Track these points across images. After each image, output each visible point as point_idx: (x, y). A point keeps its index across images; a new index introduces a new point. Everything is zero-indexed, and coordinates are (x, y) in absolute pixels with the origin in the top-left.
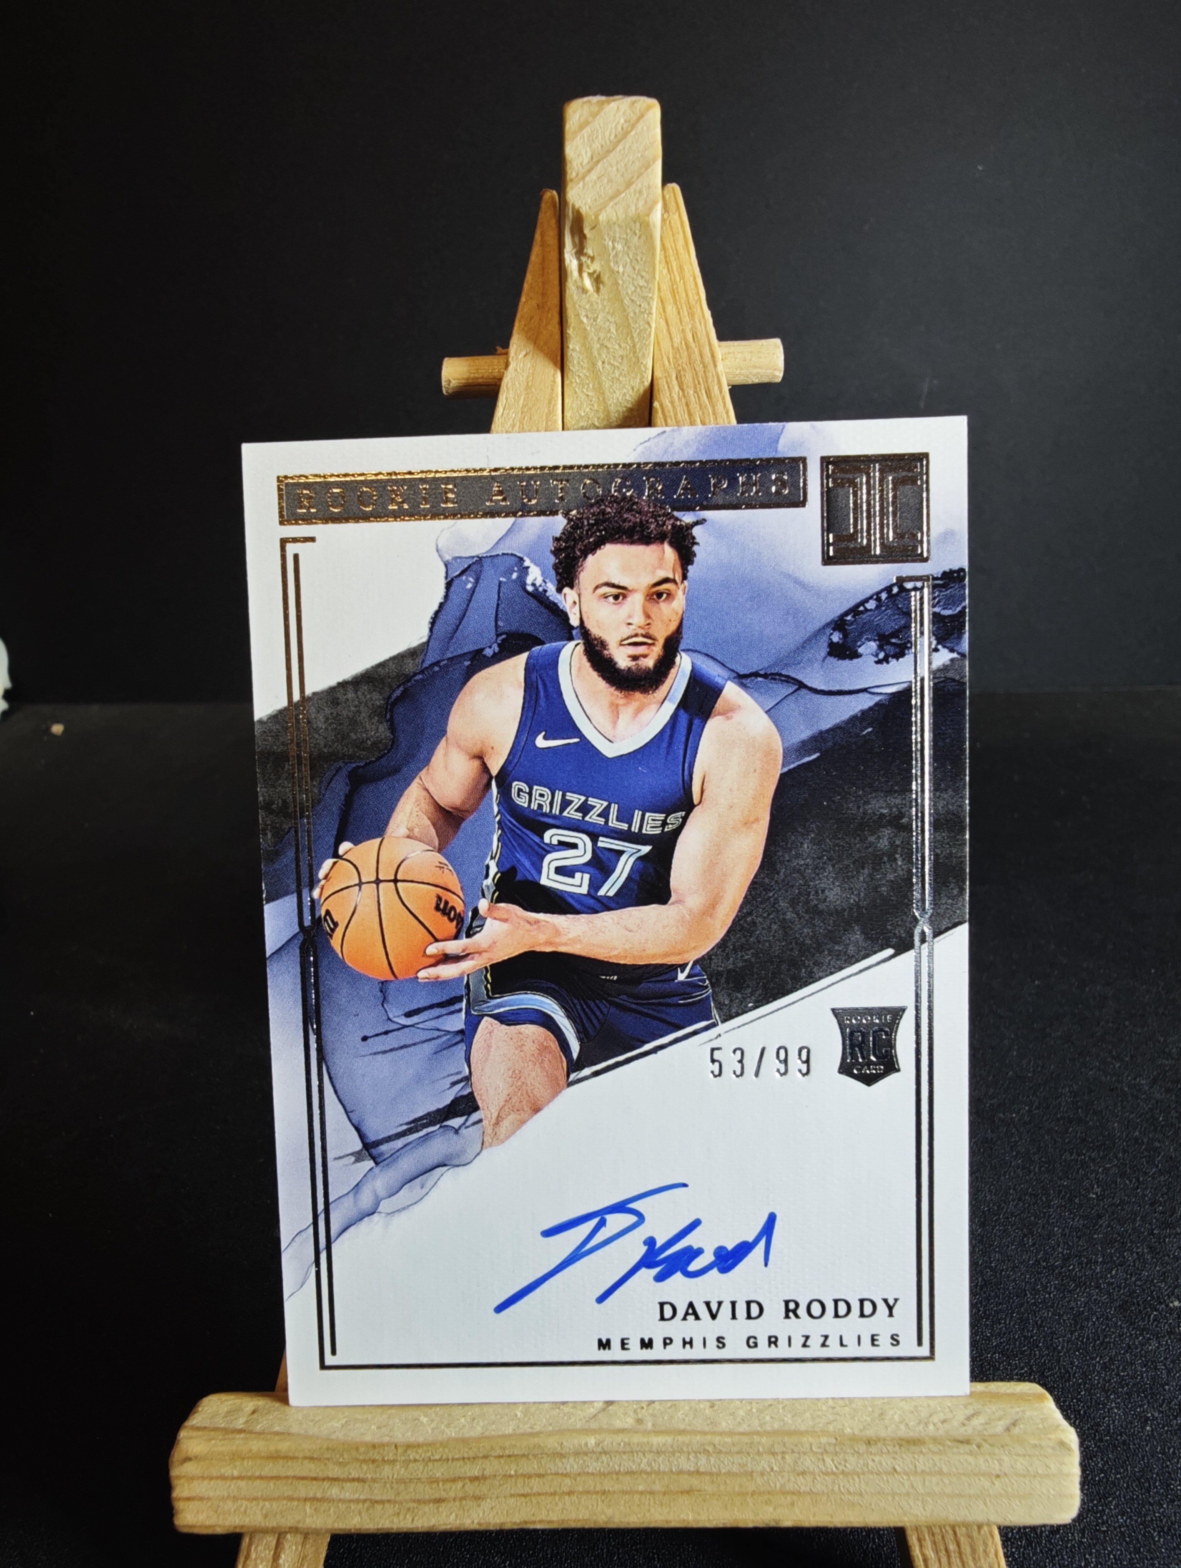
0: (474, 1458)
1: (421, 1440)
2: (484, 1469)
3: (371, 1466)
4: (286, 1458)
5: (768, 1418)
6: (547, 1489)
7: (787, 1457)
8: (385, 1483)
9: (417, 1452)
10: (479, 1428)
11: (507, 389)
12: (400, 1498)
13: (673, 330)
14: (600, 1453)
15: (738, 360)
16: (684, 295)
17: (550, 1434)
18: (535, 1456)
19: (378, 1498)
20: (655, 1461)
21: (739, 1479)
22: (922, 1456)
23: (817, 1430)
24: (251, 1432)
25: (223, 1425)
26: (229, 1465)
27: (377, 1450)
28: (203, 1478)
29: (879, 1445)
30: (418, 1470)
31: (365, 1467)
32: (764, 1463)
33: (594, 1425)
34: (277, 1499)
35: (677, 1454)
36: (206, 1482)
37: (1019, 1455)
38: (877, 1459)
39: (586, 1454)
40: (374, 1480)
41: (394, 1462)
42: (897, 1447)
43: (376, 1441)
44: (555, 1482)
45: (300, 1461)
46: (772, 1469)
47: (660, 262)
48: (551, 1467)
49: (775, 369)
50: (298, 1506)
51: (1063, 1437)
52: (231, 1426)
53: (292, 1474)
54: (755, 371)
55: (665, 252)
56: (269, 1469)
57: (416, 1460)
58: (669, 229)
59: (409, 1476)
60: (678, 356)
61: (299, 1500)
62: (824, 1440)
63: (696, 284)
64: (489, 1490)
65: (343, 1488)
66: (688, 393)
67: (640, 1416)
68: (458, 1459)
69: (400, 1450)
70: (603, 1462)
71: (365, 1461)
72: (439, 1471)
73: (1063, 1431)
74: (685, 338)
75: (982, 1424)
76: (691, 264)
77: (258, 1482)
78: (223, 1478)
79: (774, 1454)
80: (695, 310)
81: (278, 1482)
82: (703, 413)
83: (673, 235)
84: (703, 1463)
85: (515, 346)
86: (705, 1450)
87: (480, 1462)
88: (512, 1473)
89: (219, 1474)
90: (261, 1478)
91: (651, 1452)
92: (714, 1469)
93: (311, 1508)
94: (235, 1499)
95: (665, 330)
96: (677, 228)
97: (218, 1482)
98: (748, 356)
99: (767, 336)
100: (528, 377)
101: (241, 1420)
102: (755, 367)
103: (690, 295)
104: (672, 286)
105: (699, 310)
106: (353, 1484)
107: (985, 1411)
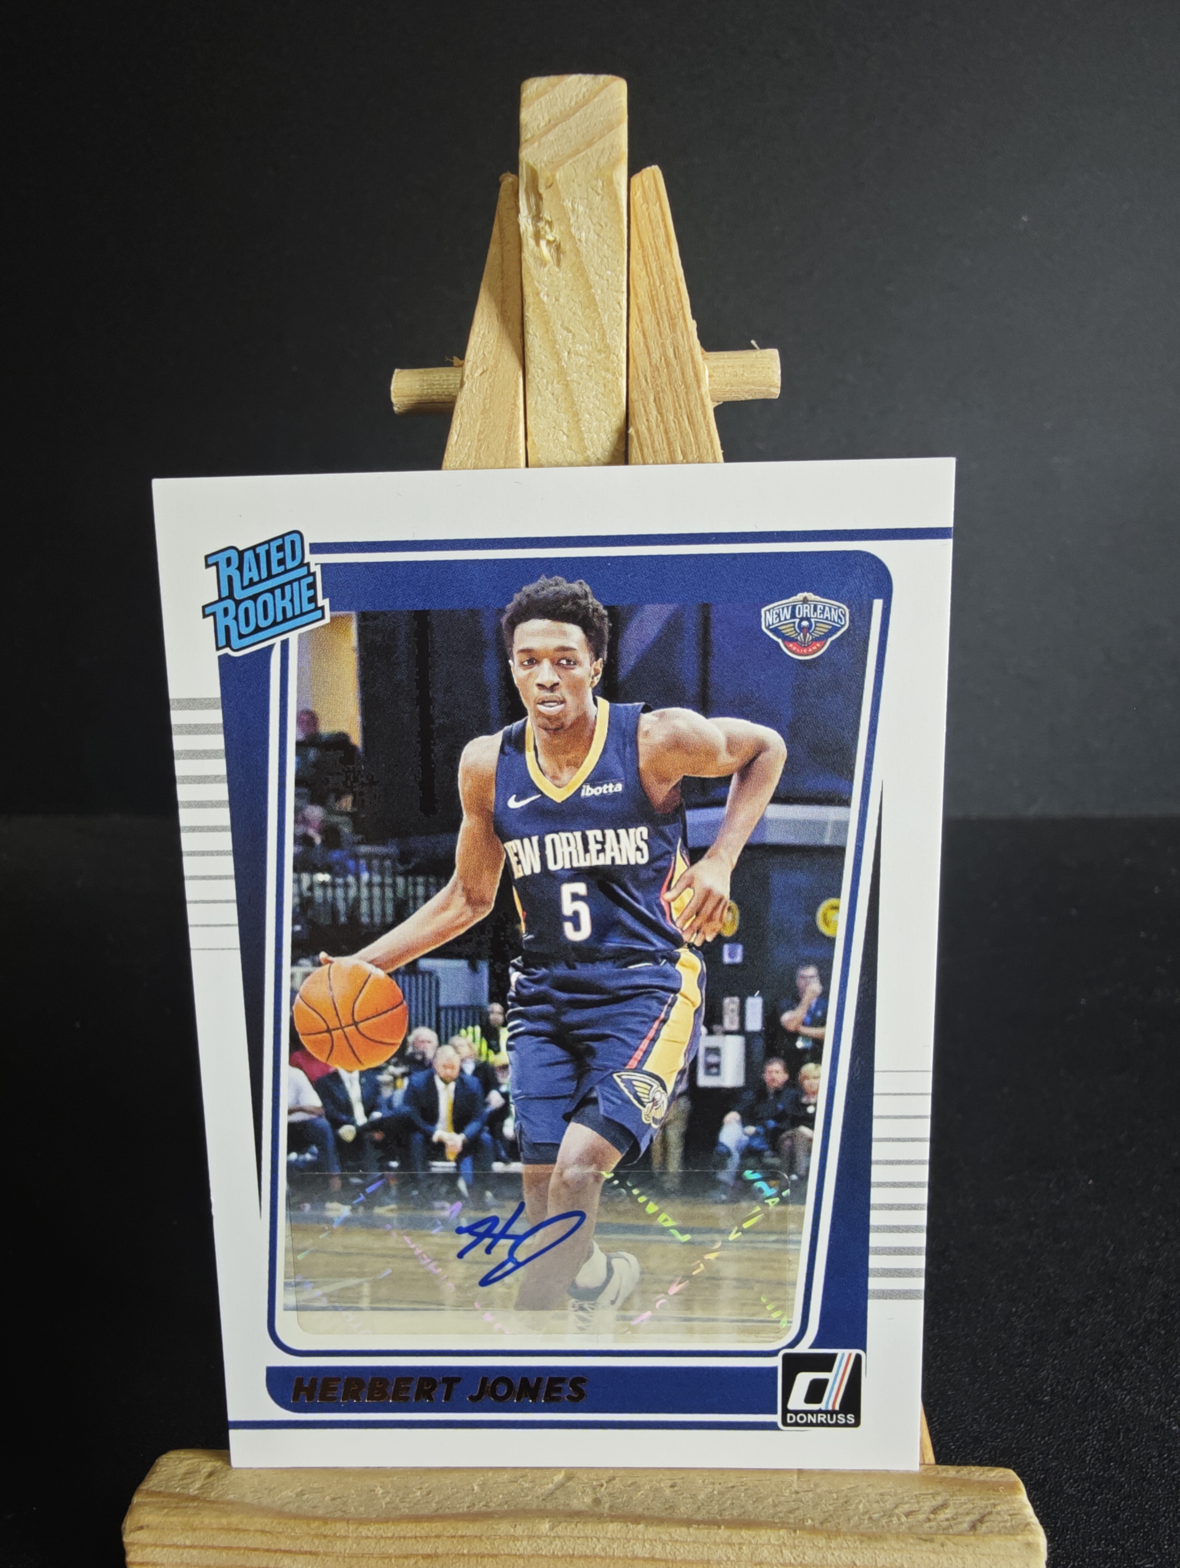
0: (426, 1537)
1: (374, 1516)
2: (437, 1548)
3: (323, 1541)
4: (237, 1530)
5: (729, 1502)
7: (744, 1548)
8: (338, 1557)
9: (369, 1530)
10: (434, 1505)
11: (462, 412)
13: (651, 344)
14: (554, 1537)
15: (728, 375)
16: (664, 303)
17: (503, 1515)
18: (488, 1538)
20: (609, 1546)
21: (695, 1566)
22: (883, 1552)
23: (777, 1521)
24: (205, 1501)
25: (178, 1490)
26: (182, 1534)
27: (328, 1526)
28: (156, 1545)
29: (839, 1540)
30: (371, 1546)
31: (317, 1542)
32: (720, 1553)
33: (549, 1506)
35: (632, 1542)
36: (158, 1550)
37: (984, 1555)
38: (836, 1554)
39: (539, 1537)
40: (326, 1554)
41: (346, 1537)
42: (858, 1543)
43: (328, 1516)
44: (508, 1563)
45: (252, 1534)
46: (729, 1559)
47: (637, 263)
48: (504, 1549)
49: (771, 386)
51: (1030, 1538)
52: (186, 1491)
53: (245, 1545)
54: (747, 388)
55: (643, 251)
56: (222, 1540)
57: (367, 1537)
58: (648, 223)
59: (362, 1552)
60: (656, 374)
62: (782, 1532)
63: (679, 289)
66: (667, 418)
67: (598, 1495)
68: (410, 1537)
69: (352, 1528)
70: (556, 1546)
71: (316, 1536)
72: (391, 1549)
73: (1032, 1532)
74: (664, 354)
75: (947, 1520)
77: (210, 1551)
78: (177, 1546)
79: (730, 1544)
80: (676, 320)
81: (231, 1552)
82: (684, 443)
84: (658, 1552)
85: (470, 363)
86: (660, 1538)
87: (432, 1540)
88: (465, 1552)
89: (171, 1543)
90: (213, 1547)
91: (605, 1538)
92: (670, 1557)
95: (642, 344)
96: (658, 222)
97: (171, 1549)
98: (740, 371)
99: (763, 346)
100: (485, 399)
101: (198, 1485)
102: (748, 383)
103: (672, 302)
104: (651, 291)
105: (681, 321)
106: (305, 1556)
107: (951, 1502)
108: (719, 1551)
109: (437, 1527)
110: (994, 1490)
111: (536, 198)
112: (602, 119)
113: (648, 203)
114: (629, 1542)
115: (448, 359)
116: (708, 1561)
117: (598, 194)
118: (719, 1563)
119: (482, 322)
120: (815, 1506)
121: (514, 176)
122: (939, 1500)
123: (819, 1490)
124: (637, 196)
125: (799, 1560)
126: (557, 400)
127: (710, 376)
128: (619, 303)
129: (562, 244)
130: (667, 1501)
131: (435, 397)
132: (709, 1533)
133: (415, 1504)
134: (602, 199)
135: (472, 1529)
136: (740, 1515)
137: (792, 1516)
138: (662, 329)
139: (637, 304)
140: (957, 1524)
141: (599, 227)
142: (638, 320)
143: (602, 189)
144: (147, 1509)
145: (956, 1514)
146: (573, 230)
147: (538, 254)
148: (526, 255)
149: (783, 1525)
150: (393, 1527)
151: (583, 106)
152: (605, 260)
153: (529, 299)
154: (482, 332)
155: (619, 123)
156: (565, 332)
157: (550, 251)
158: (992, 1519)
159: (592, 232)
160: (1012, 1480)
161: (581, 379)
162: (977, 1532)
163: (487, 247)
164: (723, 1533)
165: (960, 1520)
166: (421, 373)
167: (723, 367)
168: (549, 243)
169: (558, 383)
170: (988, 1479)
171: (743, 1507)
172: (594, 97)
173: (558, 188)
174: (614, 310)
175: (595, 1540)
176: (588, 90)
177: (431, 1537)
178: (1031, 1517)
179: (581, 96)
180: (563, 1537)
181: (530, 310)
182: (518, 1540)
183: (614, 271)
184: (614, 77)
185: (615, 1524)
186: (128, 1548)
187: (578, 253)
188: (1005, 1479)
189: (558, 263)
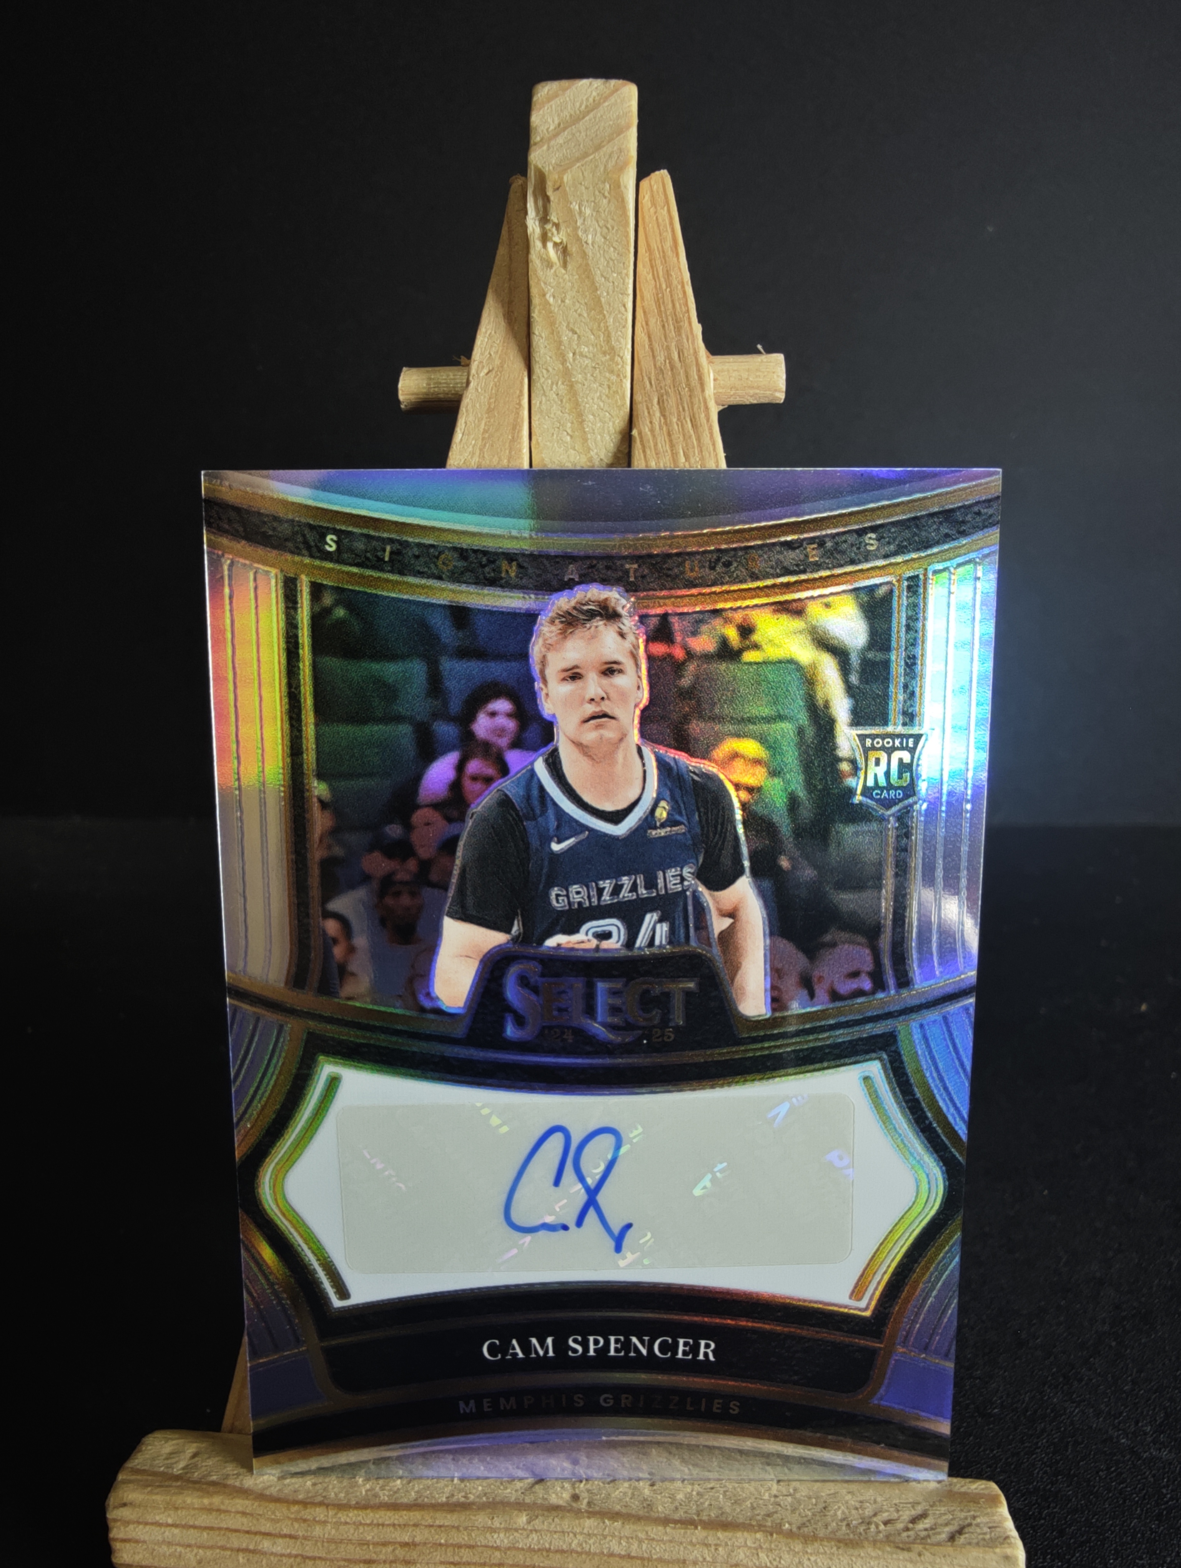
0: (405, 1525)
1: (354, 1502)
2: (415, 1536)
3: (302, 1525)
4: (218, 1510)
5: (707, 1503)
6: (476, 1559)
7: (720, 1549)
8: (317, 1541)
9: (347, 1516)
10: (413, 1494)
11: (467, 411)
12: (331, 1556)
13: (656, 346)
14: (531, 1531)
15: (732, 379)
16: (670, 306)
17: (482, 1507)
18: (466, 1529)
19: (310, 1554)
20: (586, 1542)
21: (670, 1565)
22: (859, 1559)
23: (754, 1523)
24: (189, 1481)
25: (162, 1469)
26: (164, 1512)
27: (308, 1510)
28: (139, 1523)
29: (816, 1545)
30: (350, 1532)
31: (296, 1525)
32: (696, 1553)
33: (527, 1500)
34: (211, 1547)
35: (609, 1538)
36: (141, 1527)
38: (813, 1558)
39: (516, 1530)
40: (305, 1538)
41: (325, 1522)
42: (835, 1548)
43: (309, 1500)
44: (485, 1554)
45: (233, 1515)
46: (705, 1559)
47: (644, 266)
48: (481, 1540)
49: (776, 390)
50: (230, 1556)
51: (1009, 1551)
52: (170, 1471)
53: (225, 1526)
54: (752, 392)
55: (651, 254)
56: (204, 1520)
58: (656, 226)
59: (340, 1537)
60: (661, 376)
61: (232, 1550)
62: (759, 1535)
63: (684, 293)
64: (419, 1555)
65: (275, 1543)
66: (671, 421)
67: (577, 1491)
68: (388, 1525)
69: (331, 1513)
70: (533, 1539)
71: (296, 1520)
72: (370, 1535)
73: (1010, 1545)
74: (669, 357)
75: (926, 1530)
76: (680, 269)
77: (192, 1531)
79: (707, 1545)
80: (682, 324)
81: (211, 1532)
82: (687, 445)
83: (660, 235)
84: (634, 1549)
85: (476, 363)
86: (637, 1536)
87: (410, 1529)
88: (443, 1541)
89: (154, 1521)
90: (194, 1527)
91: (581, 1533)
92: (646, 1555)
93: (243, 1558)
94: (170, 1544)
95: (647, 346)
96: (665, 226)
97: (153, 1527)
98: (745, 375)
99: (769, 350)
100: (490, 398)
101: (182, 1464)
102: (753, 387)
103: (677, 305)
104: (657, 294)
105: (687, 324)
106: (285, 1540)
107: (930, 1512)
108: (696, 1552)
109: (415, 1516)
110: (975, 1502)
111: (543, 200)
112: (611, 123)
113: (656, 207)
114: (605, 1538)
115: (455, 358)
116: (684, 1562)
117: (605, 197)
118: (695, 1563)
119: (489, 323)
120: (793, 1511)
121: (523, 178)
122: (919, 1510)
123: (798, 1495)
124: (645, 200)
125: (775, 1563)
126: (562, 401)
127: (715, 380)
128: (624, 306)
129: (569, 246)
130: (645, 1500)
131: (441, 396)
132: (685, 1533)
133: (395, 1492)
134: (609, 202)
135: (449, 1519)
136: (717, 1517)
137: (769, 1519)
138: (667, 332)
139: (643, 307)
140: (934, 1534)
141: (605, 230)
142: (644, 323)
143: (609, 193)
144: (131, 1486)
145: (935, 1524)
146: (580, 233)
147: (544, 256)
148: (534, 257)
149: (761, 1527)
150: (371, 1514)
151: (592, 110)
152: (611, 263)
153: (536, 301)
154: (488, 332)
155: (628, 127)
156: (570, 334)
157: (557, 253)
158: (971, 1530)
159: (598, 235)
160: (993, 1493)
161: (586, 380)
162: (956, 1543)
163: (496, 248)
164: (700, 1533)
165: (938, 1530)
166: (428, 372)
167: (728, 371)
168: (556, 245)
169: (563, 384)
170: (969, 1491)
171: (721, 1508)
172: (604, 102)
173: (565, 190)
174: (619, 312)
175: (571, 1535)
176: (598, 94)
177: (409, 1525)
178: (1011, 1531)
179: (591, 100)
180: (540, 1531)
181: (536, 311)
182: (495, 1532)
183: (620, 273)
184: (625, 82)
185: (592, 1520)
186: (111, 1524)
187: (584, 255)
188: (986, 1492)
189: (565, 265)
